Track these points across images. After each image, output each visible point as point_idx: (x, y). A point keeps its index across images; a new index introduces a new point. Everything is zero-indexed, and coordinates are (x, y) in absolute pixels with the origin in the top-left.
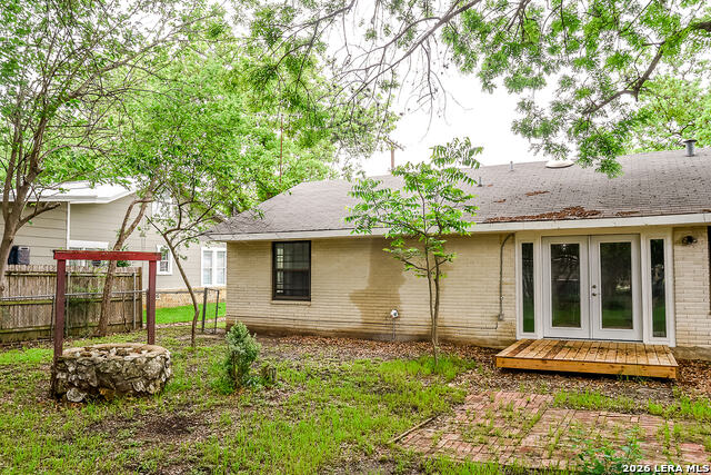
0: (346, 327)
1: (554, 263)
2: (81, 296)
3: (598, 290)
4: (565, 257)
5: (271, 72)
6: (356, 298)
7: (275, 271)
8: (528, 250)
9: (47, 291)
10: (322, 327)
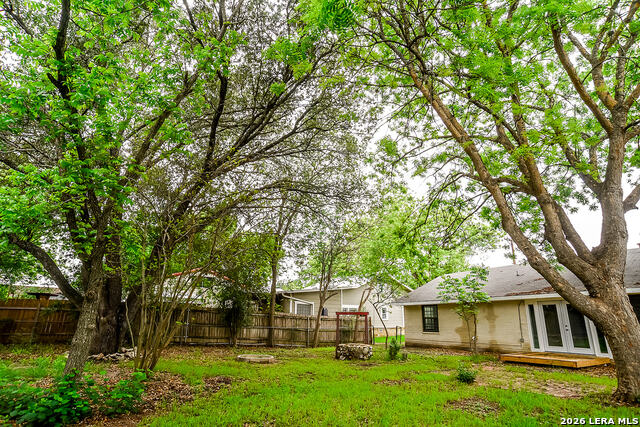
0: (454, 344)
1: (546, 317)
2: (346, 328)
3: (569, 328)
4: (550, 311)
5: (404, 245)
6: (457, 330)
7: (424, 319)
8: (531, 308)
9: (333, 326)
10: (445, 344)
